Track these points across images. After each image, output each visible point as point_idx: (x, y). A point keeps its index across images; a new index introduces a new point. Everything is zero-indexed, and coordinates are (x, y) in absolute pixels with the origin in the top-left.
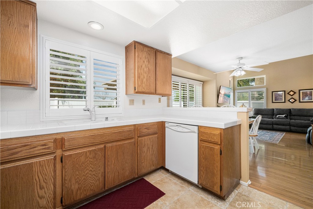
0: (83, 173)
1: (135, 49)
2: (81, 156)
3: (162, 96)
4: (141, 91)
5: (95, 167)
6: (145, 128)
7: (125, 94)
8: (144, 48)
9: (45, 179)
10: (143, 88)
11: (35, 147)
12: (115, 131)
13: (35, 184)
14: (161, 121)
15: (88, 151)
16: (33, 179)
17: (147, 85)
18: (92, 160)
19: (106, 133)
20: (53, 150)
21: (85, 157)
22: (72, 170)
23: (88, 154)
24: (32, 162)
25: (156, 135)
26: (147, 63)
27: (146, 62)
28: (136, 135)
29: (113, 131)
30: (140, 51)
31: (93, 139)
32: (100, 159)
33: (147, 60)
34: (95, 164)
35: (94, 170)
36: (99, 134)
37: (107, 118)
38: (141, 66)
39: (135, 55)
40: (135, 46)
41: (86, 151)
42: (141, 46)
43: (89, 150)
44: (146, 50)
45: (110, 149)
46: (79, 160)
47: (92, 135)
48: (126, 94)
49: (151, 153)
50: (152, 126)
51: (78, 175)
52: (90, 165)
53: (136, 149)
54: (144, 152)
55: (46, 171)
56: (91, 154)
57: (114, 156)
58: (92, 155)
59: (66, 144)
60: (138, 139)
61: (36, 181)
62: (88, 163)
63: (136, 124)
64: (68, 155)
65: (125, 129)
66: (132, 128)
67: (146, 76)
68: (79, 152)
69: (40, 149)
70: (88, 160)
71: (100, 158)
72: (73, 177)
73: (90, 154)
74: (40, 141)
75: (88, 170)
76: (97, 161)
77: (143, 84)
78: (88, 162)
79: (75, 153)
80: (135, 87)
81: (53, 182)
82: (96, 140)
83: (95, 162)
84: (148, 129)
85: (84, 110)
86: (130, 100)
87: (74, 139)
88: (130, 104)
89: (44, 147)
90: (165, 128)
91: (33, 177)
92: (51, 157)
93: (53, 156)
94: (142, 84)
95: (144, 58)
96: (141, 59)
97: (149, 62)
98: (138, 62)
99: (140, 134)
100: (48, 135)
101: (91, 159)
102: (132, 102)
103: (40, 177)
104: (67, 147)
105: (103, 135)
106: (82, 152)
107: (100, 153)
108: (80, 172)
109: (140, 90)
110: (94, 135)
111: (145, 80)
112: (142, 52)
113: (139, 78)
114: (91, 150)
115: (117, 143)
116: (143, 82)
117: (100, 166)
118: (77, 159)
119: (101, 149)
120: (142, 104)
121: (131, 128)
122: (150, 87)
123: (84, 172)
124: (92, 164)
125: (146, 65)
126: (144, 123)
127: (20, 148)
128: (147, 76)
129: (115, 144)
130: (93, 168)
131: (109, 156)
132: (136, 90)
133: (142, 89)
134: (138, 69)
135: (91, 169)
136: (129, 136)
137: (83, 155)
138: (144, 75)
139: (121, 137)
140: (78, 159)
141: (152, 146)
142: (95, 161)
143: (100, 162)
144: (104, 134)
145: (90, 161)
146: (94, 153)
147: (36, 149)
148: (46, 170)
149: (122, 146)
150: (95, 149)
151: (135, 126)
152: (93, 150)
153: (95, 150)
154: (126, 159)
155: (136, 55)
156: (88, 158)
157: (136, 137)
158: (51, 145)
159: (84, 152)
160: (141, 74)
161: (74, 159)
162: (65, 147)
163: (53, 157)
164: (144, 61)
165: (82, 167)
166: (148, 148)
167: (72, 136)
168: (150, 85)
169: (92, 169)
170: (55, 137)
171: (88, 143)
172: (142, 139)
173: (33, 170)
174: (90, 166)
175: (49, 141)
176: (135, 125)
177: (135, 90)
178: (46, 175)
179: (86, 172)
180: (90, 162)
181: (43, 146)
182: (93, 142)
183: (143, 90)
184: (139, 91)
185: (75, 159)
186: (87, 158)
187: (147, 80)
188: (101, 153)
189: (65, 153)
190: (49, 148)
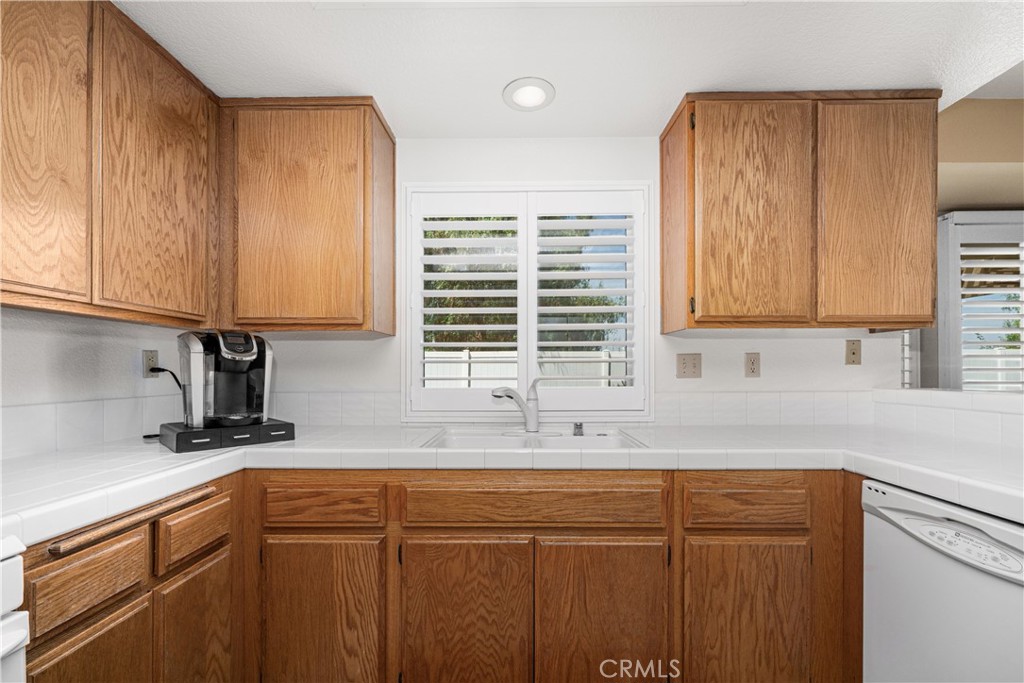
0: (459, 620)
1: (693, 127)
2: (452, 559)
3: (872, 331)
4: (722, 313)
5: (497, 610)
6: (728, 496)
7: (659, 330)
8: (740, 108)
9: (359, 601)
10: (736, 300)
11: (336, 503)
12: (573, 487)
13: (338, 606)
14: (839, 466)
15: (474, 545)
16: (332, 591)
17: (756, 285)
18: (486, 582)
19: (537, 493)
20: (376, 520)
21: (464, 564)
22: (425, 598)
23: (474, 556)
24: (331, 544)
25: (802, 541)
26: (760, 176)
27: (749, 174)
28: (677, 519)
29: (568, 486)
30: (721, 130)
31: (492, 505)
32: (514, 587)
33: (758, 160)
34: (498, 598)
35: (493, 620)
36: (513, 493)
37: (581, 425)
38: (726, 199)
39: (693, 156)
40: (693, 115)
41: (468, 544)
42: (725, 107)
43: (479, 544)
44: (756, 113)
45: (553, 558)
46: (445, 570)
47: (488, 493)
48: (662, 333)
49: (761, 620)
50: (769, 487)
51: (441, 619)
52: (482, 597)
53: (677, 583)
54: (722, 608)
55: (360, 579)
56: (483, 559)
57: (571, 590)
58: (486, 564)
59: (410, 506)
60: (684, 540)
61: (340, 601)
62: (473, 588)
63: (674, 467)
64: (416, 545)
65: (620, 486)
66: (654, 486)
67: (751, 240)
68: (447, 544)
69: (347, 512)
70: (474, 579)
71: (515, 584)
72: (428, 620)
73: (481, 558)
74: (348, 486)
75: (475, 614)
76: (504, 589)
77: (734, 281)
78: (475, 584)
79: (434, 545)
80: (692, 301)
81: (377, 619)
82: (500, 511)
83: (498, 593)
84: (747, 502)
85: (495, 396)
86: (679, 355)
87: (432, 497)
88: (681, 374)
89: (357, 506)
90: (862, 511)
91: (332, 585)
92: (372, 541)
93: (377, 539)
94: (730, 279)
95: (742, 156)
96: (722, 165)
97: (769, 167)
98: (707, 182)
99: (697, 516)
100: (369, 472)
101: (484, 576)
102: (690, 365)
103: (348, 591)
104: (412, 519)
105: (528, 497)
106: (455, 545)
107: (514, 564)
108: (449, 612)
109: (718, 309)
110: (493, 493)
111: (746, 259)
112: (729, 134)
113: (713, 255)
114: (485, 544)
115: (580, 541)
116: (737, 270)
117: (513, 613)
118: (439, 565)
119: (518, 549)
120: (743, 373)
121: (648, 486)
122: (777, 288)
123: (460, 616)
124: (486, 596)
125: (754, 186)
126: (724, 467)
127: (308, 497)
128: (759, 240)
129: (574, 540)
130: (489, 612)
131: (546, 582)
132: (699, 313)
133: (726, 306)
134: (707, 213)
135: (482, 611)
136: (640, 519)
137: (458, 555)
138: (742, 235)
139: (602, 515)
140: (443, 568)
141: (773, 590)
142: (497, 587)
143: (514, 597)
144: (530, 493)
145: (479, 583)
146: (493, 558)
147: (340, 507)
148: (362, 576)
149: (604, 557)
150: (497, 545)
151: (673, 478)
152: (489, 545)
153: (499, 549)
154: (622, 618)
155: (699, 152)
156: (475, 572)
157: (678, 531)
158: (371, 503)
159: (460, 544)
160: (726, 236)
161: (432, 561)
162: (409, 519)
163: (377, 542)
164: (740, 173)
165: (455, 599)
166: (745, 595)
167: (427, 486)
168: (776, 283)
169: (486, 615)
170: (383, 479)
171: (475, 519)
172: (709, 546)
173: (332, 567)
174: (480, 601)
175: (368, 492)
176: (669, 474)
177: (693, 311)
178: (360, 591)
179: (468, 620)
180: (481, 587)
181: (355, 503)
182: (488, 515)
183: (736, 309)
184: (713, 313)
185: (436, 563)
186: (471, 570)
187: (756, 258)
188: (520, 566)
189: (409, 538)
190: (365, 512)
